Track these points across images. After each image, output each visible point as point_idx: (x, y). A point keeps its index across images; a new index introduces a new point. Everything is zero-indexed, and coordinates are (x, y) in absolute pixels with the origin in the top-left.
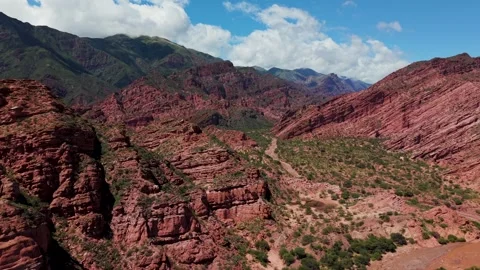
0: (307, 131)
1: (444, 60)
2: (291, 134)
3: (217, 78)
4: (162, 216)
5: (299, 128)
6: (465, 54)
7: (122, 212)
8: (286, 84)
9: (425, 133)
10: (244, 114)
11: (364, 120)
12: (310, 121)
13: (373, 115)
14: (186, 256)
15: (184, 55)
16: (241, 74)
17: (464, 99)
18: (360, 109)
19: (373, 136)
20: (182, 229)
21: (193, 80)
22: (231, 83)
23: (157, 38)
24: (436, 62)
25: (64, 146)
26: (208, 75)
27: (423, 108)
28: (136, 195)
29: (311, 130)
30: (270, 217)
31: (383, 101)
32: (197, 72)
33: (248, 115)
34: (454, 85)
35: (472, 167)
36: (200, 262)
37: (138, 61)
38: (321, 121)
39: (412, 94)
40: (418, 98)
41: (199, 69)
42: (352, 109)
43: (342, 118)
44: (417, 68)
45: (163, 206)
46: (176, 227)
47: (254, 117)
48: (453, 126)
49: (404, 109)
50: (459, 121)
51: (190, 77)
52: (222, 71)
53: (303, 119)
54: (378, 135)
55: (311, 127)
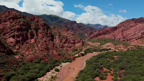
0: (96, 37)
1: (136, 19)
2: (91, 38)
3: (72, 26)
4: (62, 39)
5: (94, 36)
6: (142, 18)
7: (55, 38)
8: (92, 28)
9: (126, 36)
10: (79, 34)
11: (111, 34)
12: (97, 34)
13: (114, 33)
14: (67, 46)
15: (63, 20)
16: (79, 25)
17: (138, 28)
18: (110, 31)
19: (114, 38)
20: (66, 42)
21: (65, 26)
22: (76, 27)
23: (55, 15)
24: (133, 19)
25: (45, 26)
26: (69, 25)
27: (127, 31)
28: (58, 36)
29: (97, 37)
30: (83, 45)
31: (117, 30)
32: (66, 24)
33: (80, 34)
34: (136, 25)
35: (134, 41)
36: (69, 47)
37: (50, 21)
38: (100, 34)
39: (125, 28)
40: (126, 28)
41: (67, 23)
42: (108, 31)
43: (105, 34)
44: (128, 21)
45: (63, 38)
46: (65, 41)
47: (82, 35)
48: (133, 34)
49: (122, 31)
50: (134, 32)
51: (64, 25)
52: (73, 24)
53: (95, 34)
54: (115, 38)
55: (97, 36)
